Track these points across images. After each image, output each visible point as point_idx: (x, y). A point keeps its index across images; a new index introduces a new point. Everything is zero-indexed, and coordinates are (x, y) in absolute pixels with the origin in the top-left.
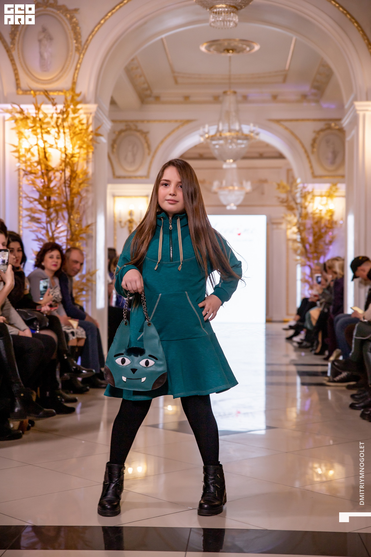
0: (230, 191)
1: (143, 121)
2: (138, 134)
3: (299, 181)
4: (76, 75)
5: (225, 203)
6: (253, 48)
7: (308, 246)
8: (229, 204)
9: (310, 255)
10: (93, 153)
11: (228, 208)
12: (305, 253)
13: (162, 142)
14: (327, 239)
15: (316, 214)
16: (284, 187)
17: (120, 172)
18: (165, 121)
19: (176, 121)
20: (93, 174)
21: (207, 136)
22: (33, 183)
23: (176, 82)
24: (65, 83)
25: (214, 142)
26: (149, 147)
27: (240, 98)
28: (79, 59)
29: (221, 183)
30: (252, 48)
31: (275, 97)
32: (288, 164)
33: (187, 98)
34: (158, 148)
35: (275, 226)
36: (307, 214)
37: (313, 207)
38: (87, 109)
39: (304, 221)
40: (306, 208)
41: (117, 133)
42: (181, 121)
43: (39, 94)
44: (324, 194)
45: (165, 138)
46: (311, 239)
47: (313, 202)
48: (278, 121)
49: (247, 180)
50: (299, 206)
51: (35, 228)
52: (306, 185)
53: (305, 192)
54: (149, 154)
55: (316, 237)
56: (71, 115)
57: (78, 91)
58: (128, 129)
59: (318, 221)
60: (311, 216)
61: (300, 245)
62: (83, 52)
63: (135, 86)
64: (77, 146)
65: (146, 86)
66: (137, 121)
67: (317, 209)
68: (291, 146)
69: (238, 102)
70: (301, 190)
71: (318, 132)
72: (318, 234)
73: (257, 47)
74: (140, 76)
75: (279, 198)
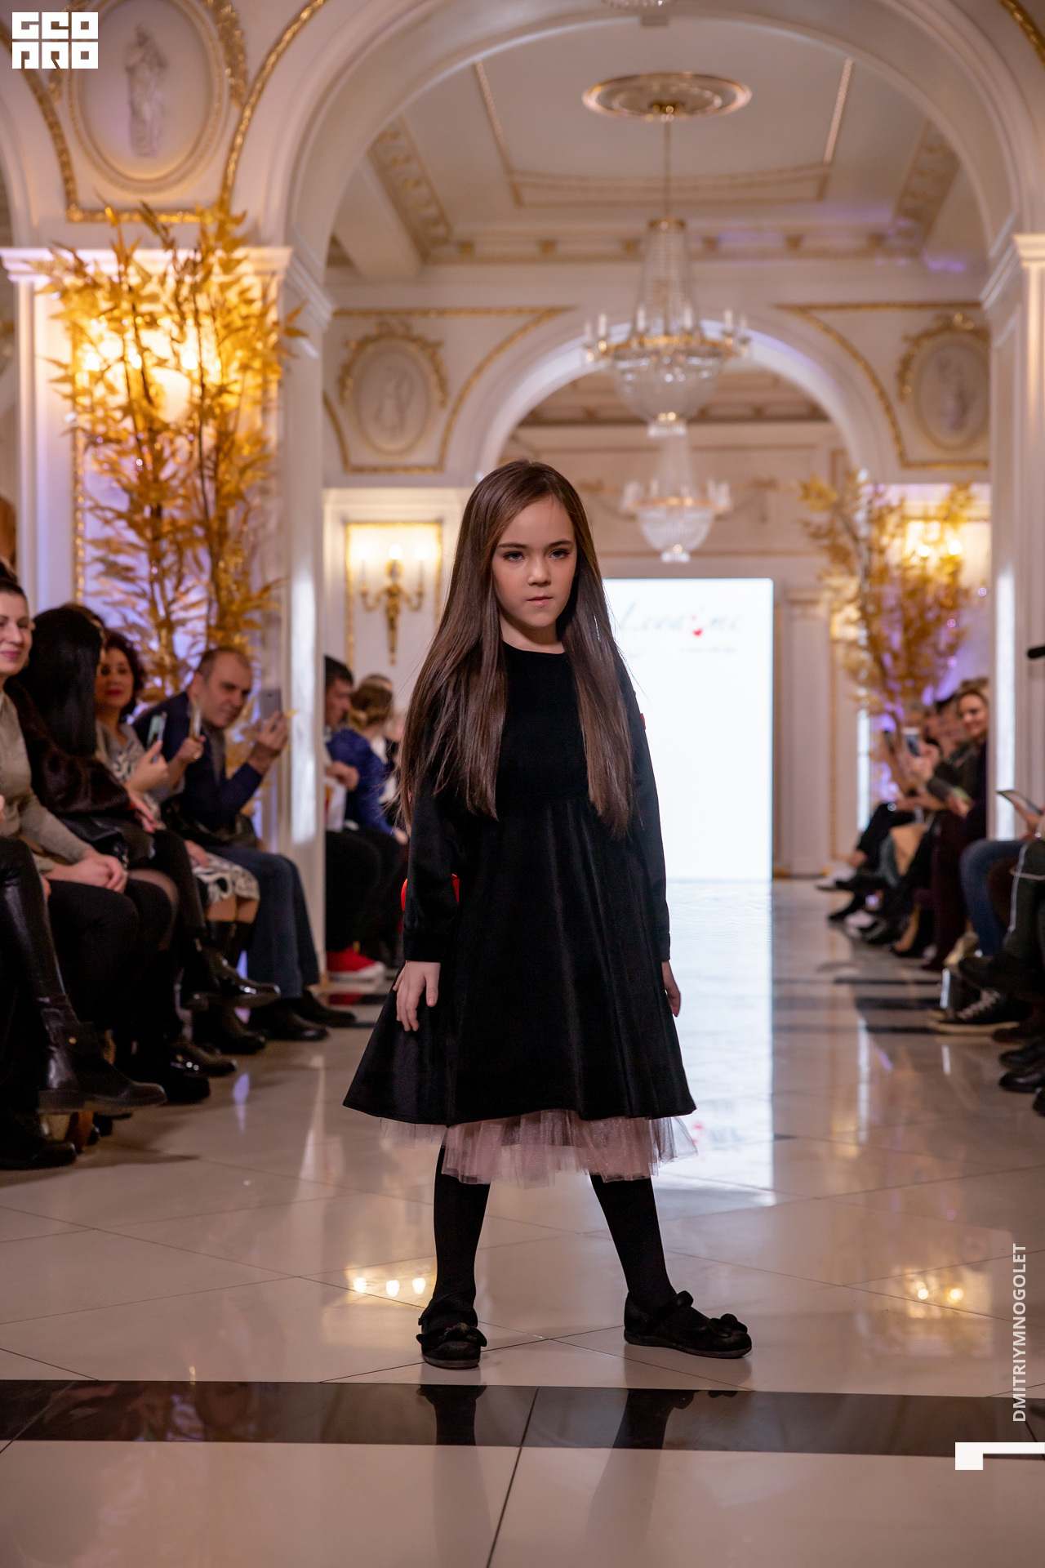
0: (671, 510)
1: (425, 312)
2: (413, 348)
3: (863, 476)
4: (232, 167)
5: (657, 544)
6: (733, 98)
7: (888, 659)
8: (668, 547)
9: (895, 685)
10: (280, 384)
11: (667, 557)
12: (881, 679)
13: (479, 370)
14: (944, 639)
15: (912, 567)
16: (820, 495)
17: (362, 455)
18: (487, 311)
19: (519, 311)
20: (281, 444)
21: (603, 346)
22: (114, 469)
23: (518, 200)
24: (201, 187)
25: (624, 365)
26: (443, 384)
27: (697, 246)
28: (240, 122)
29: (647, 489)
30: (729, 99)
31: (794, 243)
32: (836, 435)
33: (548, 246)
34: (468, 386)
35: (797, 611)
36: (885, 570)
37: (902, 549)
38: (261, 260)
39: (876, 589)
40: (882, 551)
41: (353, 345)
42: (533, 311)
43: (130, 220)
44: (932, 512)
45: (489, 358)
46: (897, 639)
47: (903, 536)
48: (804, 310)
49: (718, 481)
50: (863, 547)
51: (118, 596)
52: (882, 488)
53: (881, 509)
54: (443, 404)
55: (911, 634)
56: (218, 277)
57: (236, 210)
58: (385, 334)
59: (916, 589)
60: (896, 573)
61: (865, 656)
62: (253, 100)
63: (401, 210)
64: (235, 365)
65: (432, 211)
66: (410, 312)
67: (914, 553)
68: (841, 380)
69: (691, 257)
70: (870, 502)
71: (917, 340)
72: (917, 624)
73: (742, 98)
74: (417, 184)
75: (807, 524)
